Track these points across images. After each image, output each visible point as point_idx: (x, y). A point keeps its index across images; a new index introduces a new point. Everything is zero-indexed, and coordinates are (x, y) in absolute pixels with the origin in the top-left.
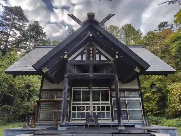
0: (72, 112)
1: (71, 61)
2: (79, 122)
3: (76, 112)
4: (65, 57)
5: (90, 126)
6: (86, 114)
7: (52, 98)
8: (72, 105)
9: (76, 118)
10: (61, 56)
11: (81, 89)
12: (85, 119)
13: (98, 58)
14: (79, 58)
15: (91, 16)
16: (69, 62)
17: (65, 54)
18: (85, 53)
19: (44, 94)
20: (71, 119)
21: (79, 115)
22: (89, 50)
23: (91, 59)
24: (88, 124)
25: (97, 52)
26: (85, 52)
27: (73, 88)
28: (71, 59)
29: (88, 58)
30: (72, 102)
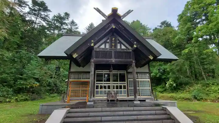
0: (96, 90)
1: (96, 48)
2: (101, 98)
3: (99, 90)
4: (92, 45)
5: (111, 101)
6: (107, 92)
7: (79, 78)
8: (96, 85)
9: (99, 95)
10: (89, 44)
11: (103, 72)
12: (106, 95)
13: (119, 47)
14: (103, 46)
15: (115, 11)
16: (95, 50)
17: (92, 43)
18: (108, 43)
19: (72, 76)
20: (95, 95)
21: (101, 92)
22: (111, 40)
23: (113, 47)
24: (110, 99)
25: (118, 41)
26: (108, 41)
27: (96, 71)
28: (96, 46)
29: (111, 46)
30: (96, 82)
